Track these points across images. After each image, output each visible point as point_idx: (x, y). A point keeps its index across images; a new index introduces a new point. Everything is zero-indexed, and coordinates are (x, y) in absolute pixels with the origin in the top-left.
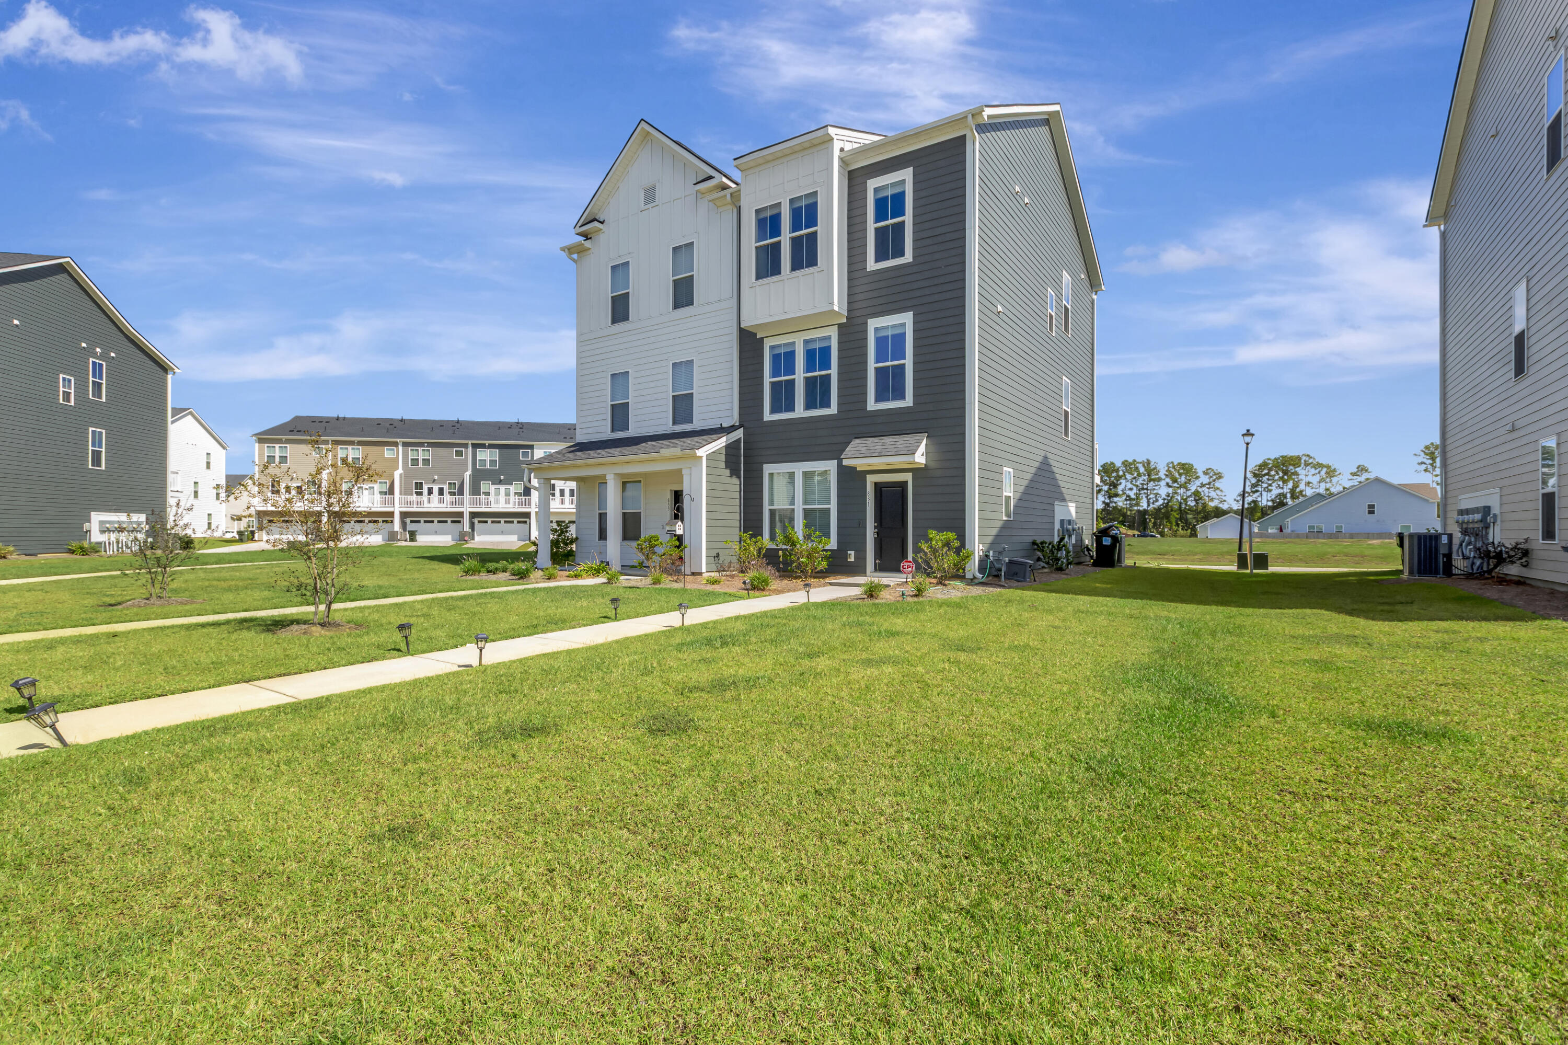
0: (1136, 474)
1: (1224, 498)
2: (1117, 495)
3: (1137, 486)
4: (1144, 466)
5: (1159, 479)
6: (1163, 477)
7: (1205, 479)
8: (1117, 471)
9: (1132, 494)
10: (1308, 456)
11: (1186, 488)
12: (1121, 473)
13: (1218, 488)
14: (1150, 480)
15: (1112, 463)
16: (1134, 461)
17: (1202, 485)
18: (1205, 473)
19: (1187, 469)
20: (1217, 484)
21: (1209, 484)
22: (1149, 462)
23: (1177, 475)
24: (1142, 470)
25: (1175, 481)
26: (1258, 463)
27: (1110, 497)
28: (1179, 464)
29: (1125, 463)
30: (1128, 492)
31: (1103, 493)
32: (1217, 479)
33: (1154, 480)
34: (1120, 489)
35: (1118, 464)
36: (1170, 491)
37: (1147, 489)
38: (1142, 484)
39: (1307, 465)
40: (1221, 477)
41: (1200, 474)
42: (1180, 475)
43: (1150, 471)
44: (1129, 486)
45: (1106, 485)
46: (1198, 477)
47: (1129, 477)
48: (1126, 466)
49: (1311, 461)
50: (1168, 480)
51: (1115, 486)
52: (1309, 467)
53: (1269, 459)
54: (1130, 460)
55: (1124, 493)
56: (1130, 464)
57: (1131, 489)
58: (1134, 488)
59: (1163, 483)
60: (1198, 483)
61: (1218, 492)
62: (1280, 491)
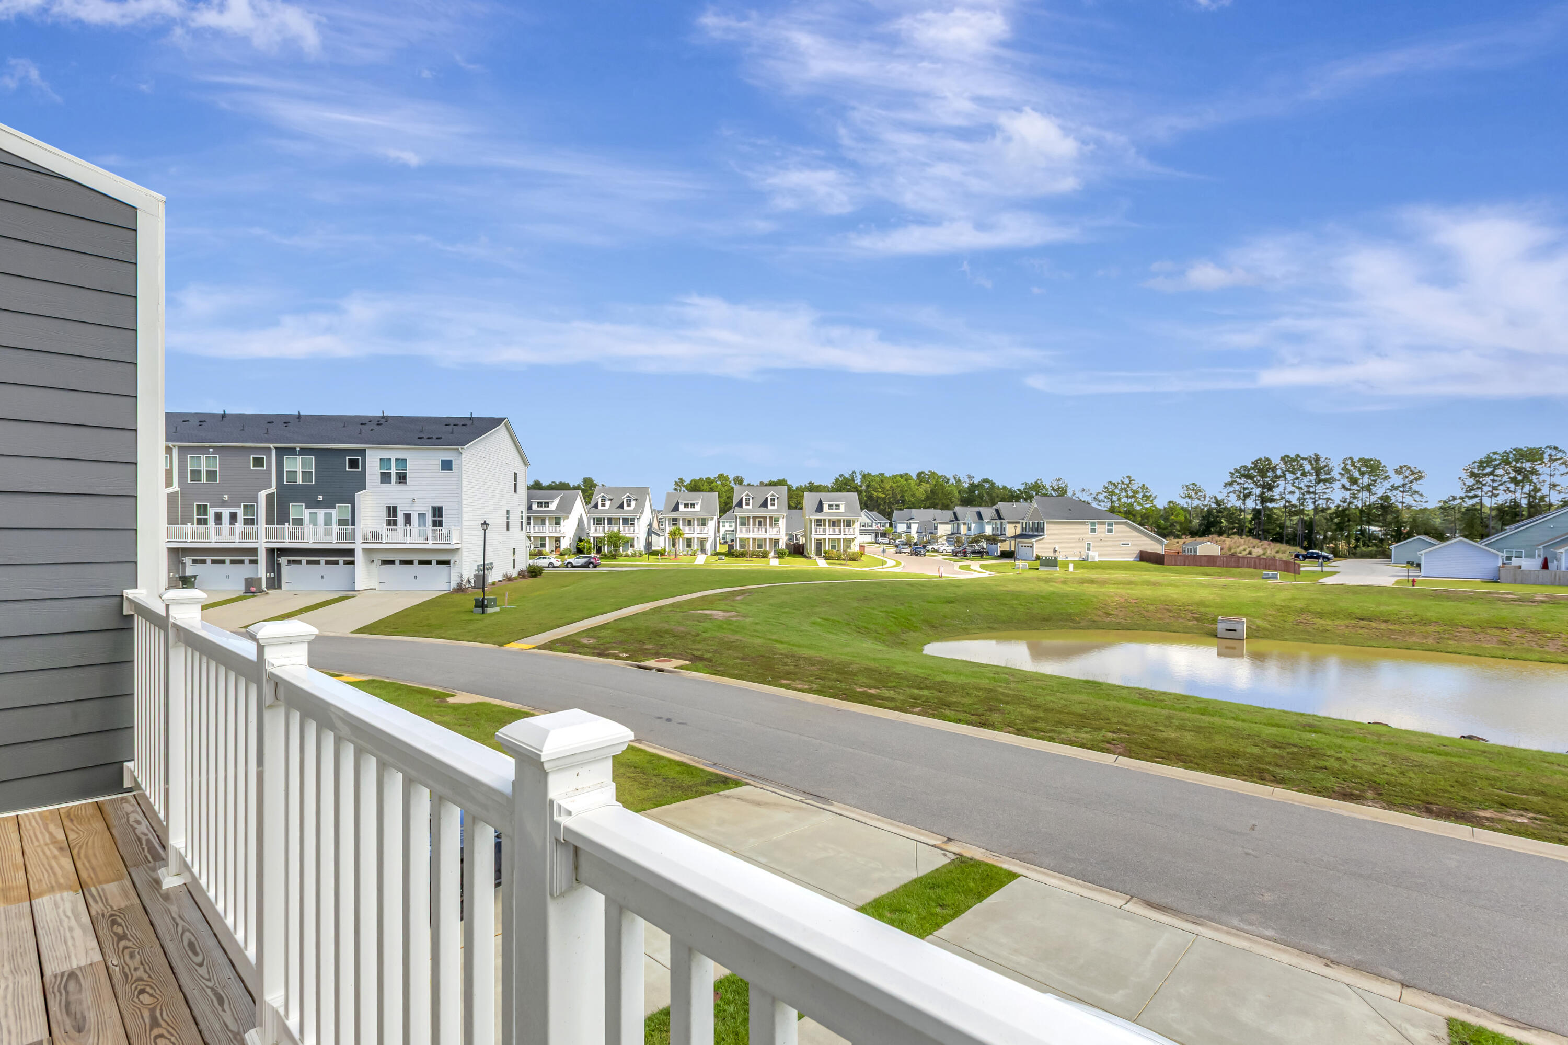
0: (1299, 473)
2: (1272, 500)
3: (1300, 488)
4: (1310, 462)
5: (1332, 480)
6: (1338, 477)
7: (1397, 480)
8: (1274, 470)
9: (1293, 499)
10: (1556, 448)
11: (1369, 491)
12: (1279, 473)
13: (1416, 492)
14: (1319, 481)
15: (1268, 459)
16: (1298, 456)
17: (1394, 488)
18: (1398, 472)
19: (1373, 467)
20: (1415, 486)
21: (1404, 485)
22: (1317, 459)
23: (1356, 474)
24: (1308, 467)
25: (1354, 481)
26: (1478, 459)
27: (1262, 502)
28: (1360, 460)
29: (1286, 459)
30: (1288, 497)
31: (1253, 497)
32: (1416, 479)
33: (1326, 481)
34: (1276, 493)
35: (1276, 460)
36: (1347, 494)
37: (1314, 493)
38: (1308, 486)
39: (1552, 460)
40: (1420, 478)
41: (1391, 473)
42: (1362, 474)
43: (1320, 471)
44: (1291, 488)
45: (1258, 487)
46: (1386, 478)
47: (1289, 476)
48: (1285, 463)
49: (1559, 455)
50: (1345, 481)
51: (1270, 488)
52: (1556, 464)
53: (1495, 453)
54: (1293, 456)
55: (1283, 498)
56: (1293, 460)
57: (1292, 493)
58: (1297, 491)
59: (1337, 485)
60: (1387, 485)
61: (1416, 497)
62: (1510, 496)
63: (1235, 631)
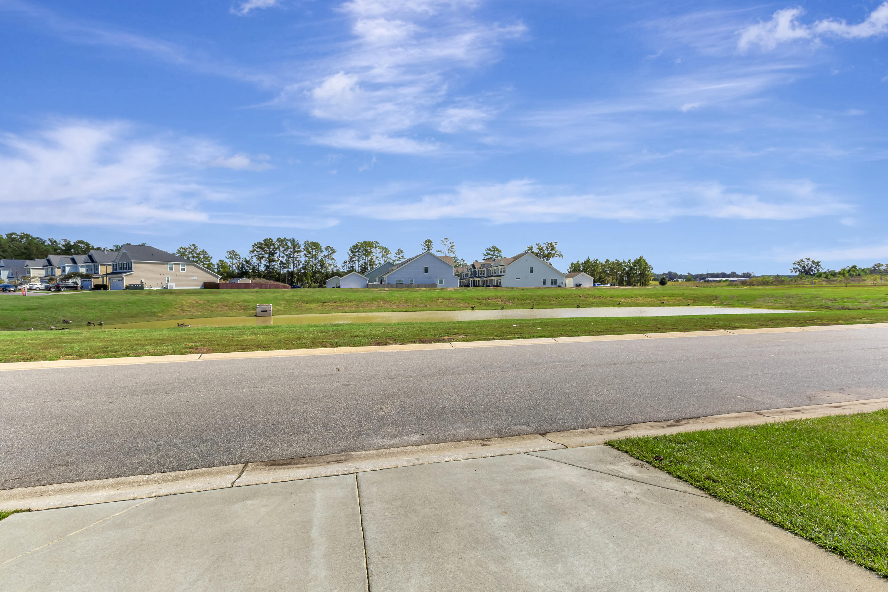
0: (286, 248)
1: (336, 264)
2: (274, 261)
3: (287, 255)
4: (291, 242)
5: (300, 252)
6: (303, 250)
7: (326, 253)
8: (274, 244)
9: (284, 260)
10: (377, 242)
11: (315, 257)
12: (276, 246)
13: (333, 259)
14: (295, 252)
15: (271, 239)
16: (285, 238)
17: (325, 256)
18: (326, 249)
19: (316, 246)
20: (333, 256)
21: (328, 255)
22: (294, 240)
23: (310, 249)
24: (290, 245)
25: (309, 253)
26: (353, 245)
27: (270, 262)
28: (311, 242)
29: (279, 240)
30: (281, 259)
31: (264, 259)
33: (297, 252)
34: (276, 257)
35: (275, 240)
36: (307, 259)
37: (293, 257)
38: (290, 254)
39: (376, 247)
40: (334, 252)
41: (323, 249)
42: (312, 249)
43: (295, 245)
44: (282, 255)
45: (267, 253)
46: (322, 252)
47: (281, 249)
48: (279, 242)
49: (378, 245)
50: (305, 252)
51: (273, 254)
52: (377, 249)
53: (359, 243)
54: (282, 238)
55: (279, 260)
56: (282, 240)
57: (283, 257)
58: (285, 256)
59: (302, 254)
60: (322, 255)
61: (333, 261)
62: (364, 261)
63: (266, 311)
